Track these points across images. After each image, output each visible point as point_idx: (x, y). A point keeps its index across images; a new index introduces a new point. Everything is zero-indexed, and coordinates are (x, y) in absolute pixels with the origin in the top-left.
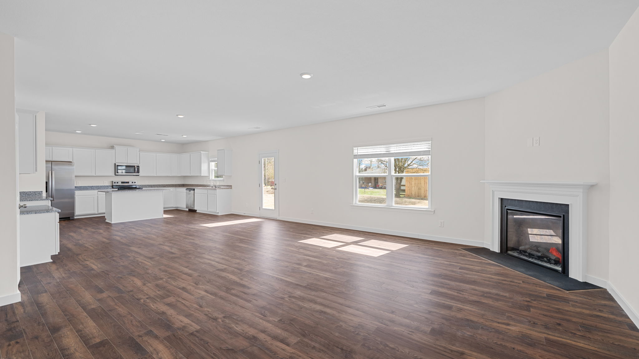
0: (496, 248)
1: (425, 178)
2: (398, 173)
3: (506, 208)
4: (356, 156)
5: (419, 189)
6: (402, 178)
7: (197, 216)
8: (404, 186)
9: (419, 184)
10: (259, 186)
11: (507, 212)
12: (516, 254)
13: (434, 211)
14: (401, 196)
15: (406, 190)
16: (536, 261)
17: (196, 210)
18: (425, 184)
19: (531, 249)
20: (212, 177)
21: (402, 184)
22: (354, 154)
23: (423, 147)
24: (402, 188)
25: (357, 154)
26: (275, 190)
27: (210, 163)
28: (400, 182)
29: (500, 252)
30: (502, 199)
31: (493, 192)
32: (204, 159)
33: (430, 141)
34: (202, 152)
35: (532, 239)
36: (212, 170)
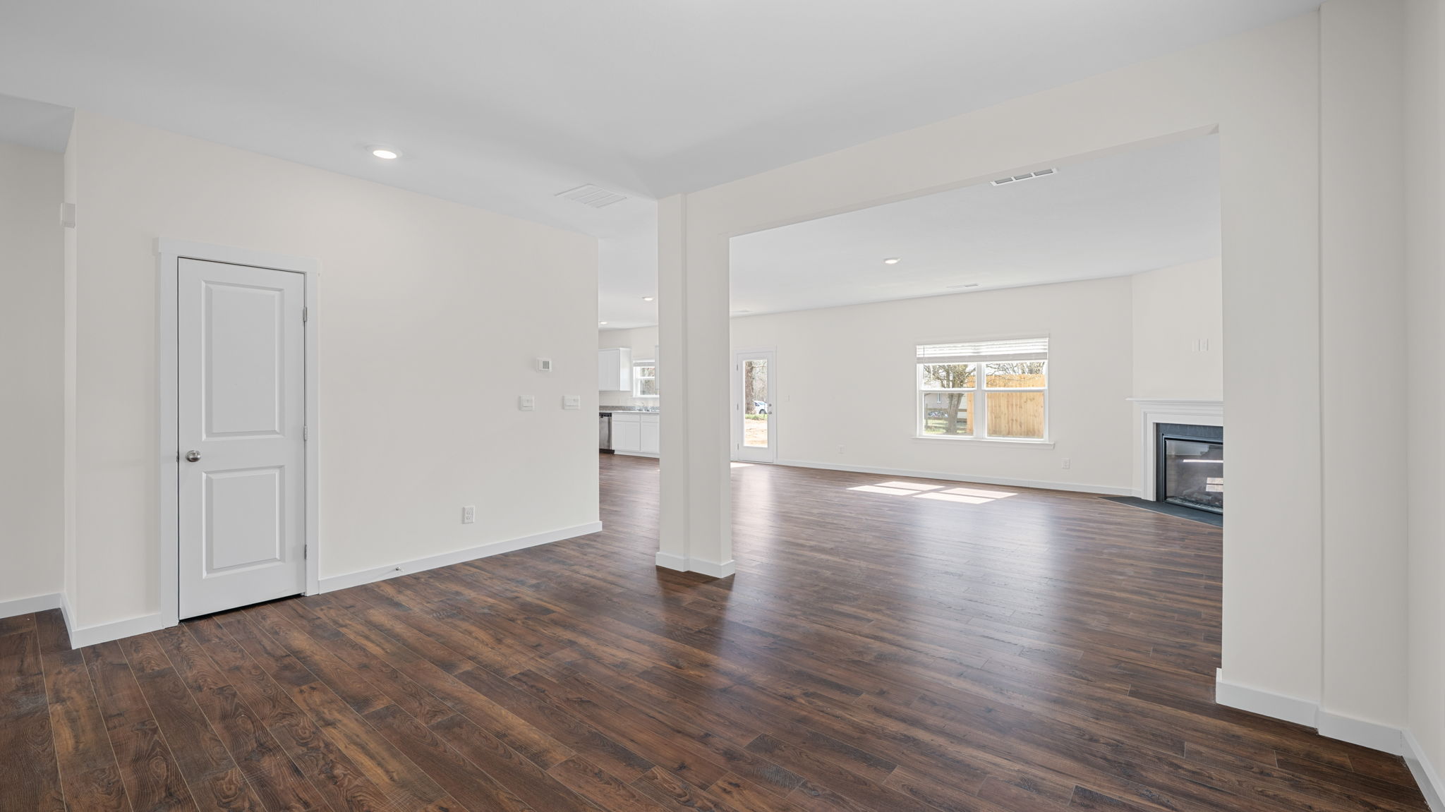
0: (1150, 496)
1: (1008, 395)
2: (953, 387)
3: (1164, 437)
4: (921, 360)
5: (995, 417)
6: (960, 395)
7: (615, 461)
8: (965, 410)
9: (995, 407)
10: (738, 408)
11: (1165, 442)
12: (1178, 501)
13: (1054, 444)
14: (958, 431)
15: (967, 421)
16: (1204, 508)
17: (614, 451)
18: (1008, 407)
19: (1199, 493)
20: (637, 393)
21: (960, 408)
22: (918, 356)
23: (1038, 346)
24: (961, 415)
25: (922, 356)
26: (770, 415)
27: (634, 368)
28: (956, 403)
29: (1155, 500)
30: (1158, 425)
31: (1145, 414)
32: (624, 360)
33: (1046, 337)
34: (621, 349)
35: (1209, 489)
36: (637, 380)
